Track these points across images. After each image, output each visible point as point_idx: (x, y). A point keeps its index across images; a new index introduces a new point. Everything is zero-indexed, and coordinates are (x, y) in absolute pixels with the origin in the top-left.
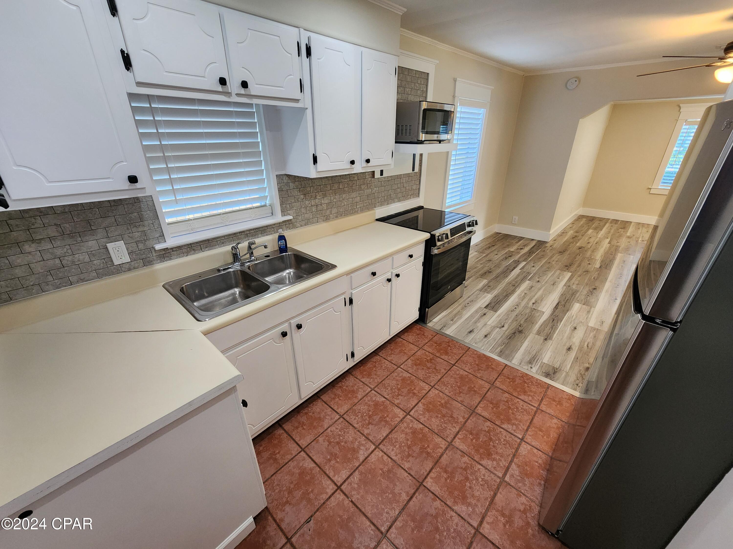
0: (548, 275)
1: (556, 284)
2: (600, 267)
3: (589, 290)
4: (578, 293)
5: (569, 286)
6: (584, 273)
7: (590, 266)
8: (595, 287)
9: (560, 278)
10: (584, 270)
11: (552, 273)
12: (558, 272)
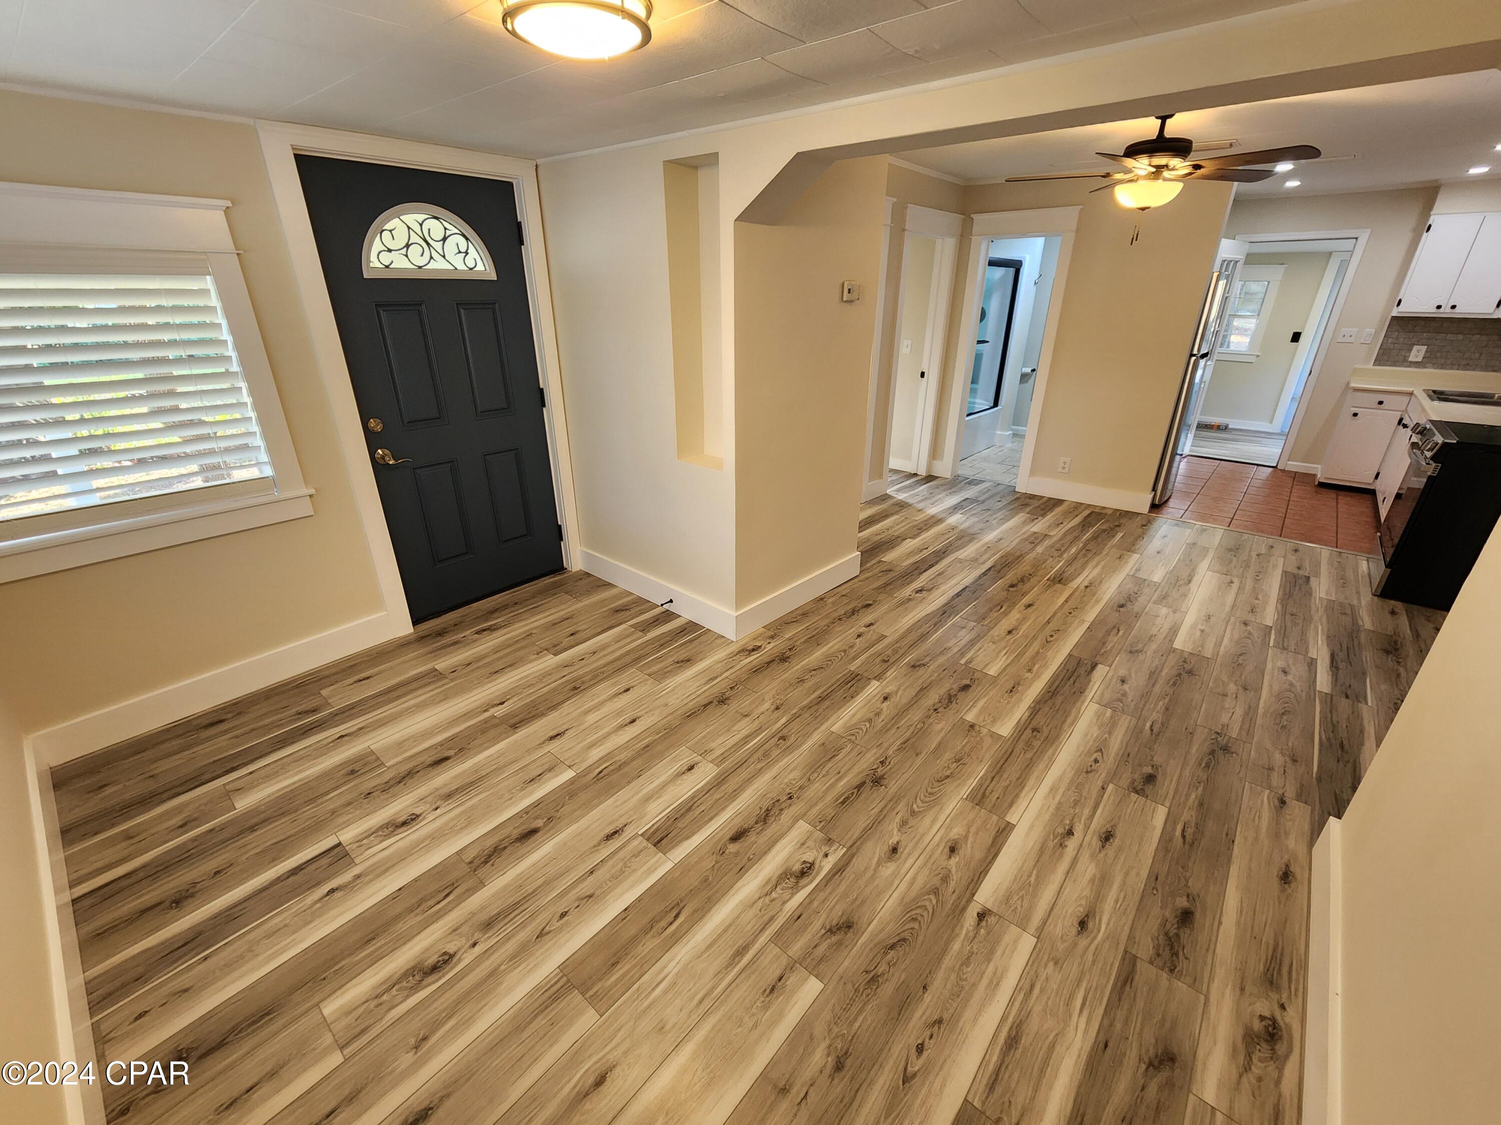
0: (1231, 640)
1: (1204, 618)
2: (1094, 667)
3: (1133, 605)
4: (1155, 597)
5: (1174, 612)
6: (1140, 646)
7: (1122, 672)
8: (1121, 609)
9: (1198, 633)
10: (1141, 657)
11: (1222, 648)
12: (1208, 653)
